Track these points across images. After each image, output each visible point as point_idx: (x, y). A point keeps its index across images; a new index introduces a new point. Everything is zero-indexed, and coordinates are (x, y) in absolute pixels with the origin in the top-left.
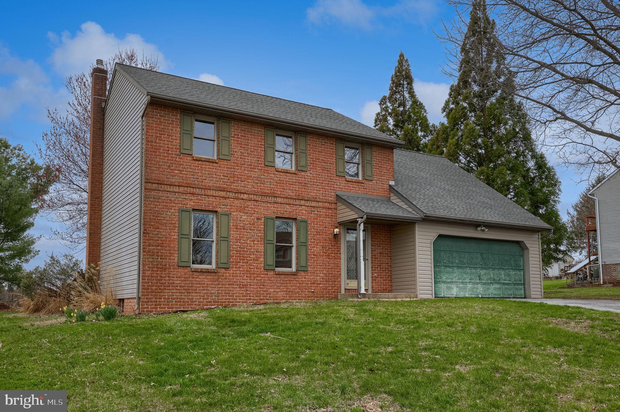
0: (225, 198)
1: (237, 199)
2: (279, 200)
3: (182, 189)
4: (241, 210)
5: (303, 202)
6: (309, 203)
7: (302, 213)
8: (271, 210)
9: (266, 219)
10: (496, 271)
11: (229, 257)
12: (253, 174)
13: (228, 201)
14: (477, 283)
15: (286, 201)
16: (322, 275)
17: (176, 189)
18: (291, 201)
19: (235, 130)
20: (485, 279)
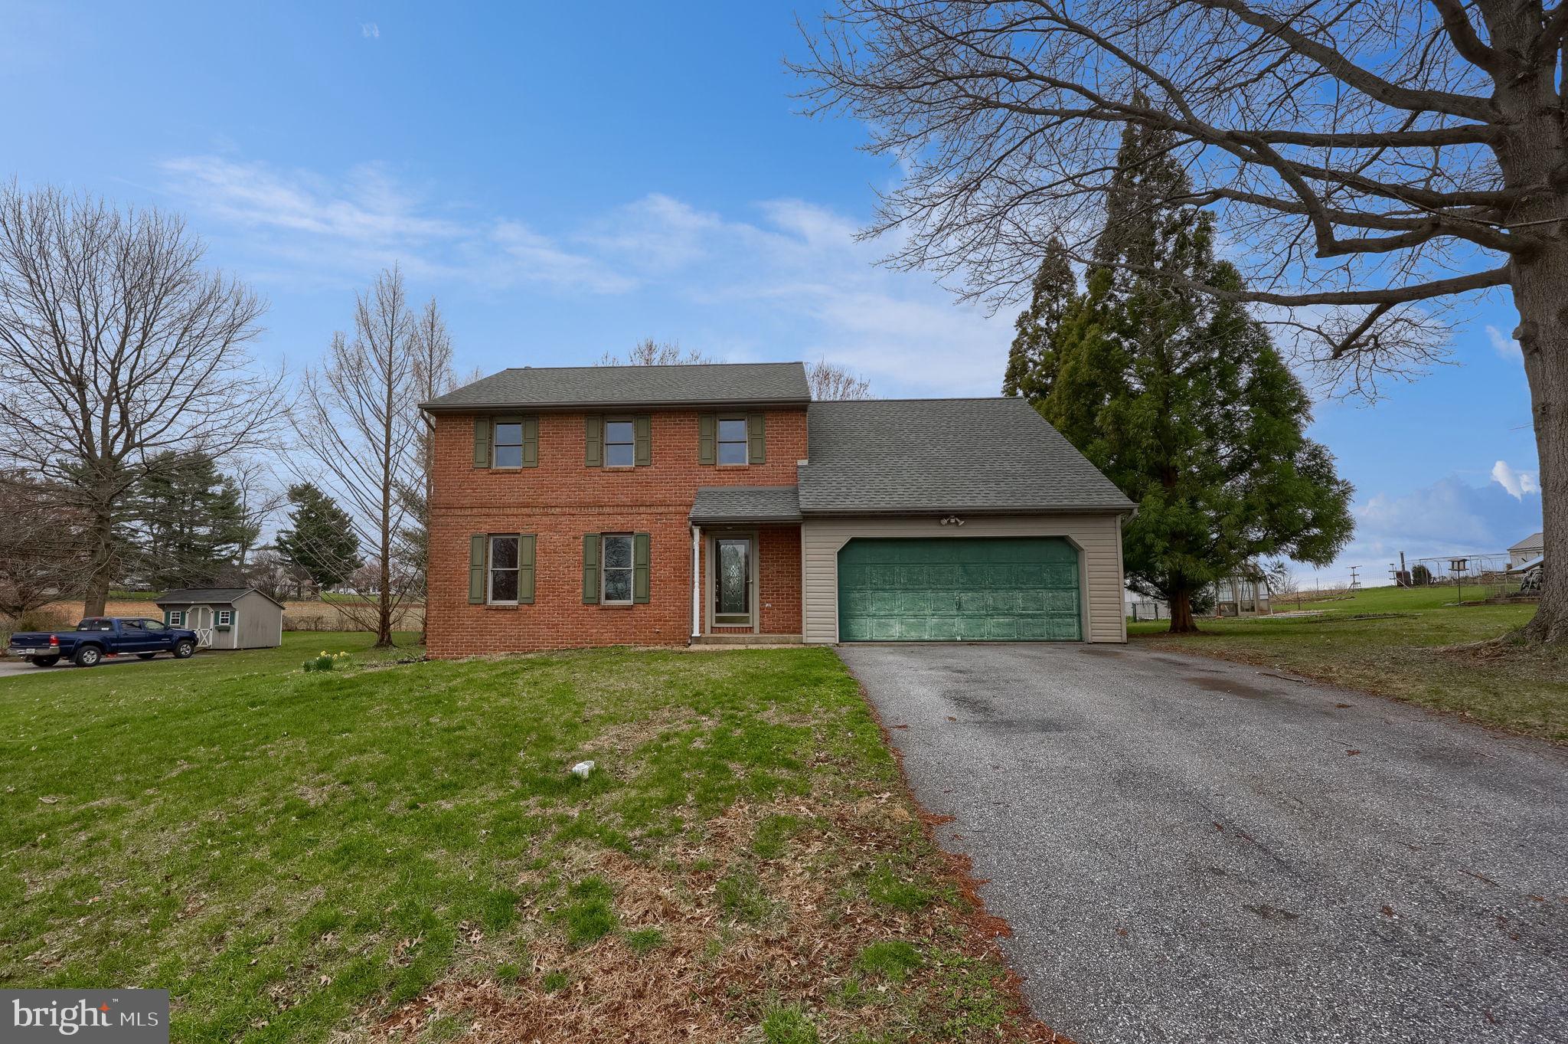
0: (530, 516)
1: (547, 515)
2: (606, 510)
3: (475, 511)
4: (552, 528)
5: (643, 509)
6: (653, 510)
7: (641, 523)
8: (595, 524)
9: (586, 536)
10: (1002, 594)
11: (535, 589)
12: (569, 480)
13: (533, 519)
14: (952, 616)
15: (616, 510)
16: (672, 608)
17: (468, 512)
18: (625, 511)
19: (545, 427)
20: (971, 609)
